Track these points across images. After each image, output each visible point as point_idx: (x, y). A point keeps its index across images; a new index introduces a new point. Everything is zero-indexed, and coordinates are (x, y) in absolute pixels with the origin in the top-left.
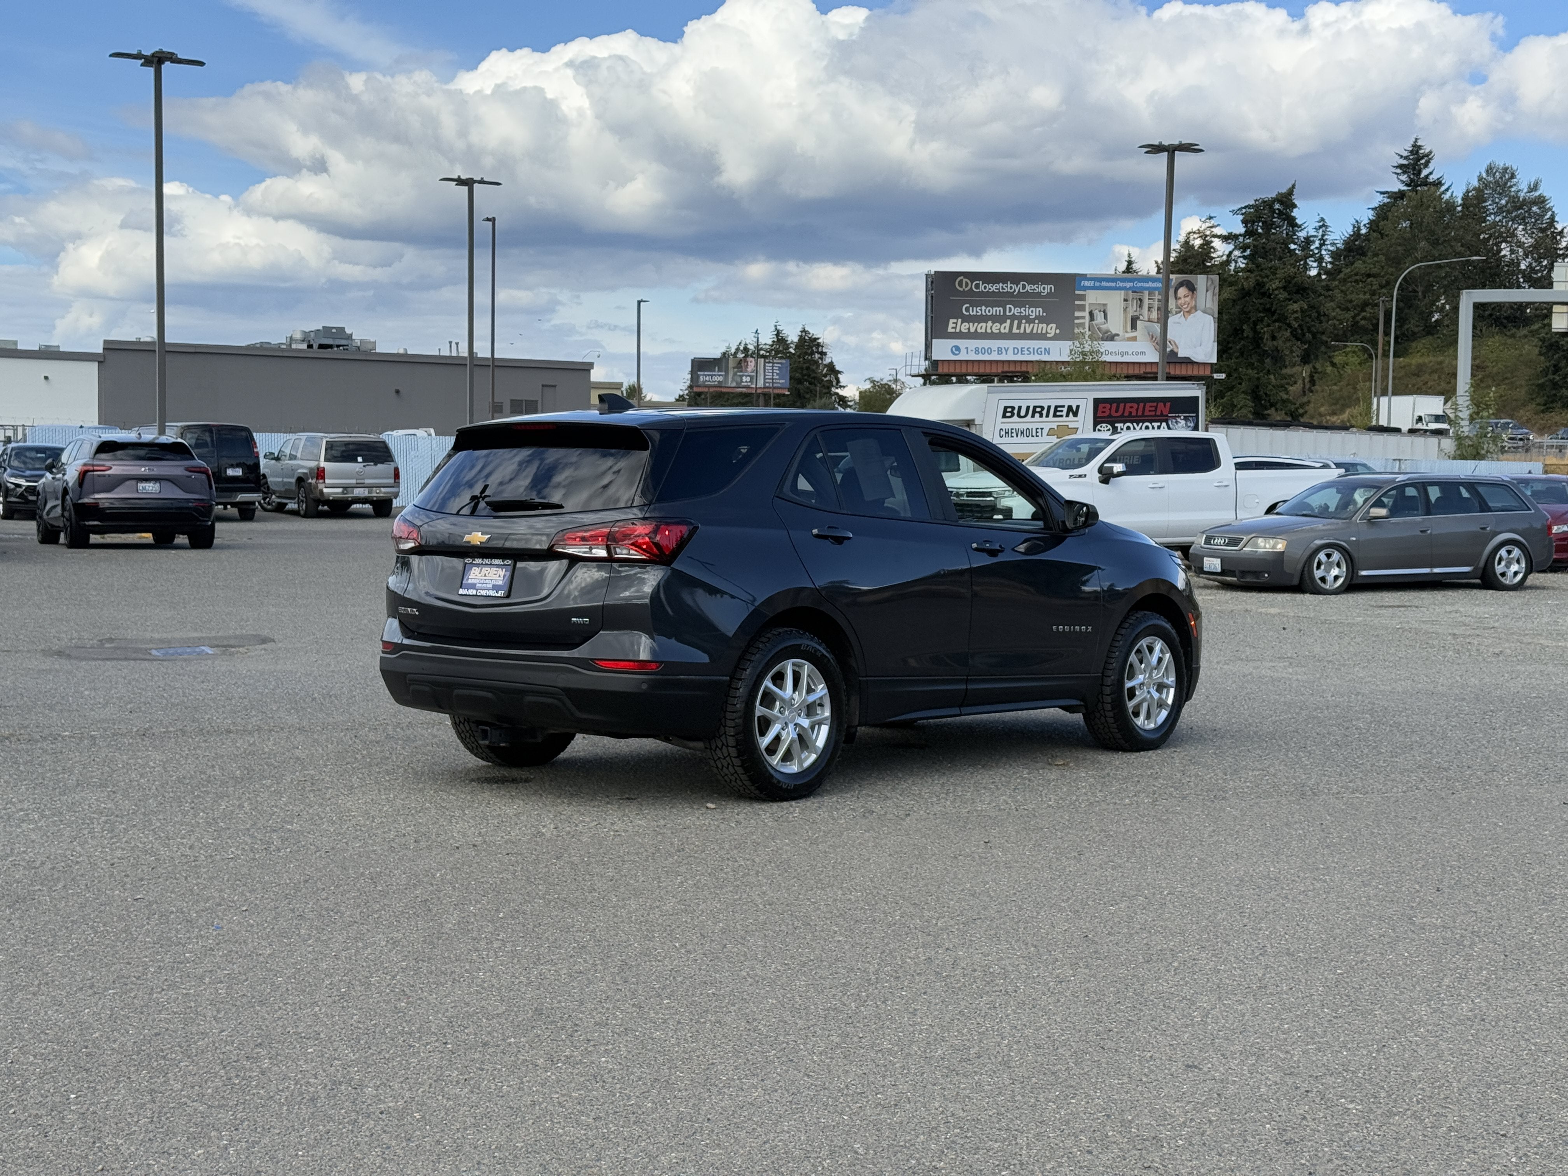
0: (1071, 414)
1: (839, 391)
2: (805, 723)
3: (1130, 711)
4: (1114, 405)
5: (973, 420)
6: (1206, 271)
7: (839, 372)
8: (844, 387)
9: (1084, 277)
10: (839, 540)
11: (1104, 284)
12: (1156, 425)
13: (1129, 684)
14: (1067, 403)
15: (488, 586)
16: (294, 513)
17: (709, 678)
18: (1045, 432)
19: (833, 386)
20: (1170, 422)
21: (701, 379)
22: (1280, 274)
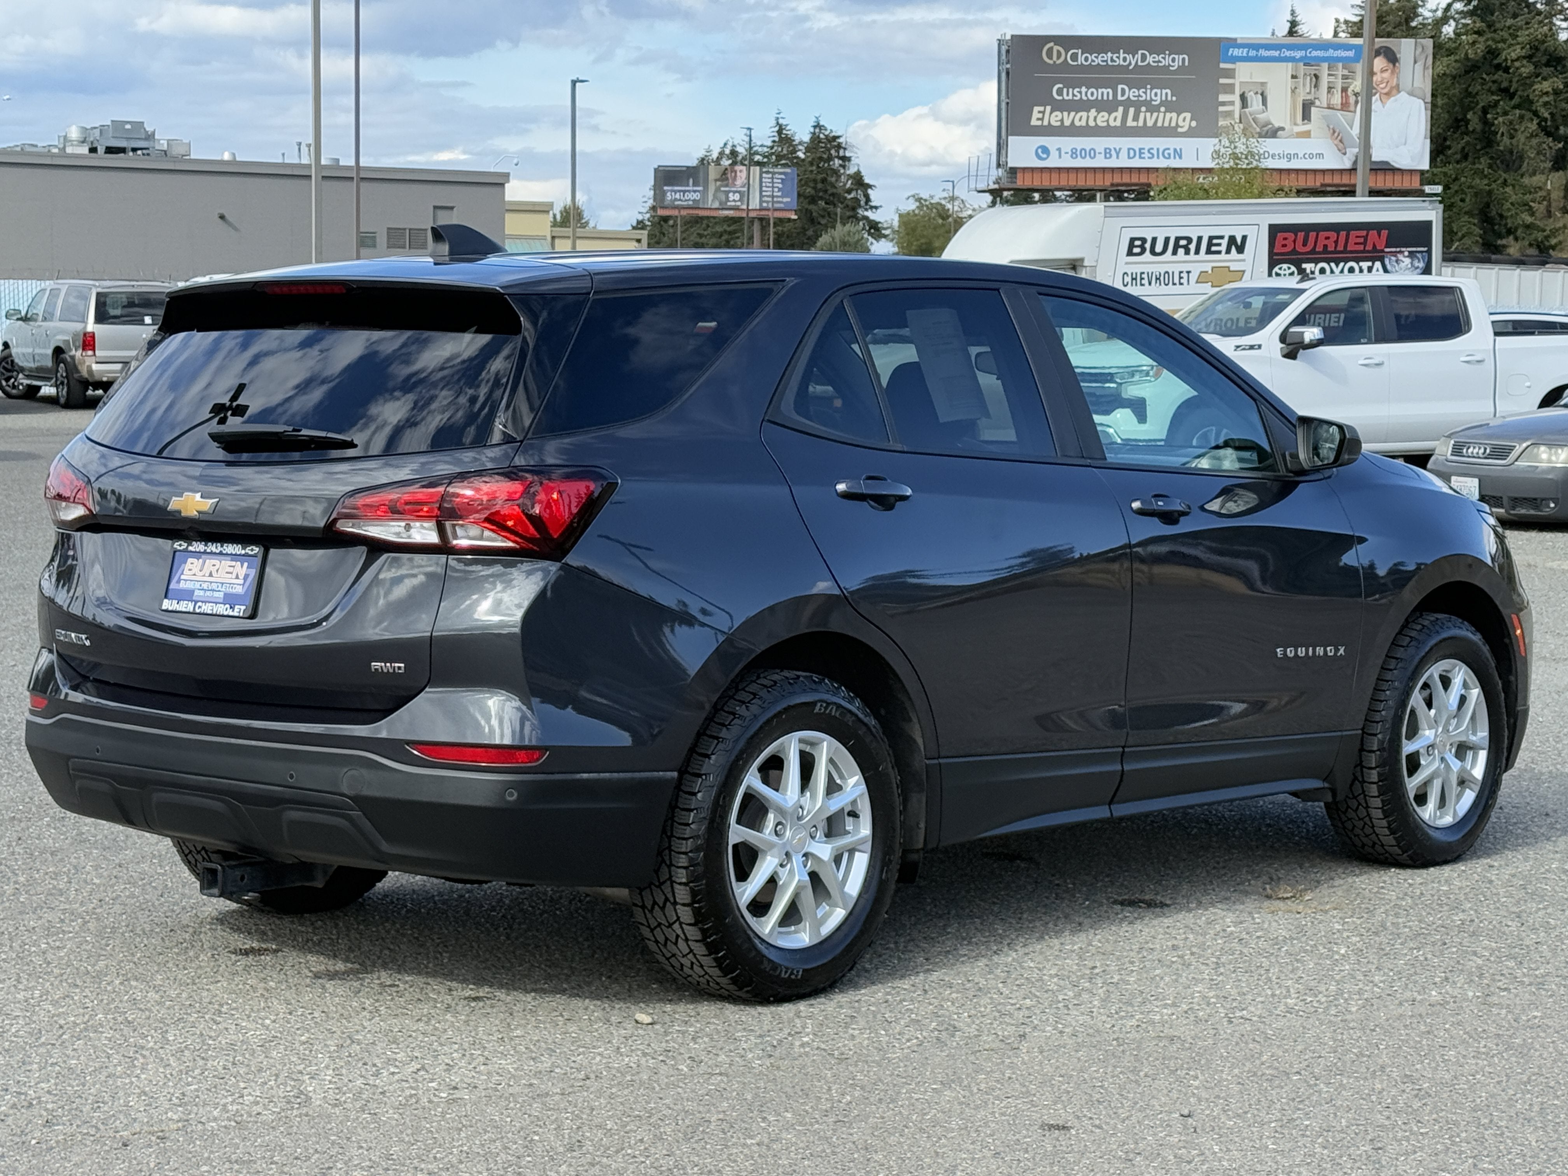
0: (1233, 249)
1: (869, 214)
2: (824, 850)
3: (1411, 796)
4: (1301, 235)
5: (1082, 260)
6: (1412, 33)
7: (870, 186)
8: (876, 208)
9: (1232, 43)
10: (885, 502)
11: (1263, 53)
12: (1365, 265)
13: (1408, 748)
14: (1227, 232)
15: (216, 594)
16: (52, 402)
17: (637, 775)
18: (1194, 277)
19: (860, 206)
20: (1387, 261)
21: (669, 196)
22: (1523, 36)
